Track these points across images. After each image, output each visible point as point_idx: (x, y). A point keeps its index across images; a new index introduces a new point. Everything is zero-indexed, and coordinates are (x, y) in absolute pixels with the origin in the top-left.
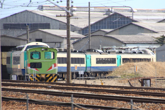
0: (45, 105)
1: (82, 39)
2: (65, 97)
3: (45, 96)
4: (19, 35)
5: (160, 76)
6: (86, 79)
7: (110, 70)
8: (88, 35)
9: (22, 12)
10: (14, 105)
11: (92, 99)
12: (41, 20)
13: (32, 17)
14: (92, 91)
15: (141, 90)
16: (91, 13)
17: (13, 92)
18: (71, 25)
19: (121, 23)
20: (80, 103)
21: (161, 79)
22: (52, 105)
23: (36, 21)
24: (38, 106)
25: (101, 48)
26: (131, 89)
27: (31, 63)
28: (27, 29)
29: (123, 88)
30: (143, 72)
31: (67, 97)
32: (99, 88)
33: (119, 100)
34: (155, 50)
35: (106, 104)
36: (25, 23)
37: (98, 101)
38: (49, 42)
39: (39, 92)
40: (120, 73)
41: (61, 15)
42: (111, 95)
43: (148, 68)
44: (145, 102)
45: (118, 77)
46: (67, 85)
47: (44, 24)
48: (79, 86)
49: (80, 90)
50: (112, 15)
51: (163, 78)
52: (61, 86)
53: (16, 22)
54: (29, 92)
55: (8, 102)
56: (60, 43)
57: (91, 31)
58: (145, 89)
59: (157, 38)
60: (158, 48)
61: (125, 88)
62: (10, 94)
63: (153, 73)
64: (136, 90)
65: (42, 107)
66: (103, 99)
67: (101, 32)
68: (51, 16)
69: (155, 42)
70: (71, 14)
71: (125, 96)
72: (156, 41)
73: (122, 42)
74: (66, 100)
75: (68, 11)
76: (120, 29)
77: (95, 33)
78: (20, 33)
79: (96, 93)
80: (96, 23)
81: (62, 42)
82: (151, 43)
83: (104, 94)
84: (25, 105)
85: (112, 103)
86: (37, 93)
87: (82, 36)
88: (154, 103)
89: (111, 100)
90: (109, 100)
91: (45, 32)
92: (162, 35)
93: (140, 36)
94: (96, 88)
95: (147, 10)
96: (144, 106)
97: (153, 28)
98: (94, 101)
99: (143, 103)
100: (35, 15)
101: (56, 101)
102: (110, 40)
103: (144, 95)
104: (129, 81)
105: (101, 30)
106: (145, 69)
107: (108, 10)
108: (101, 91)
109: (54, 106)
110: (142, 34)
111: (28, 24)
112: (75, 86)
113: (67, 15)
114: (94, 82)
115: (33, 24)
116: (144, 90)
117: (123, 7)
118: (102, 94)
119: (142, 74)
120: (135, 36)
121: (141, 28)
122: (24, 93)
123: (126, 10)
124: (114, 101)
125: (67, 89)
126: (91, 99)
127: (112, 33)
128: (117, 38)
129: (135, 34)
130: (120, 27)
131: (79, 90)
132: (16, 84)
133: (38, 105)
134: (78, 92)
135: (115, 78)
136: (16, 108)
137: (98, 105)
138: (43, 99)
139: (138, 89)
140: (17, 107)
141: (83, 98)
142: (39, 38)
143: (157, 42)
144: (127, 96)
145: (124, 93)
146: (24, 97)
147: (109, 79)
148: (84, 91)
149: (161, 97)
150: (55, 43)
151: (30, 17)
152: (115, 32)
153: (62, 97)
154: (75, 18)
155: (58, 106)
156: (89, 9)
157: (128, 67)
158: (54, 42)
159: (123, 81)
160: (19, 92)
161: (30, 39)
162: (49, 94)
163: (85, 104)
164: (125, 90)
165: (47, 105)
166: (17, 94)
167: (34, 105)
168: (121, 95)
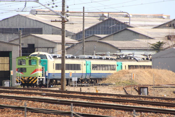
0: (41, 113)
1: (75, 44)
2: (61, 105)
3: (40, 104)
4: (11, 40)
5: (156, 84)
6: (80, 86)
7: (104, 77)
8: (82, 41)
9: (14, 17)
10: (9, 113)
11: (89, 107)
12: (34, 25)
13: (24, 21)
14: (88, 99)
15: (139, 99)
16: (85, 17)
17: (8, 99)
18: (66, 31)
19: (116, 29)
20: (76, 112)
21: (157, 87)
22: (49, 114)
23: (28, 26)
24: (34, 115)
25: (95, 54)
26: (128, 98)
27: (18, 69)
28: (20, 34)
29: (119, 96)
30: (139, 79)
31: (63, 105)
32: (95, 96)
33: (117, 109)
34: (151, 57)
35: (104, 113)
36: (17, 27)
37: (95, 110)
38: (42, 47)
39: (34, 100)
40: (114, 80)
41: (56, 20)
42: (108, 103)
43: (143, 75)
44: (144, 112)
45: (112, 84)
46: (62, 92)
47: (36, 28)
48: (74, 93)
49: (76, 98)
50: (106, 20)
51: (159, 86)
52: (56, 93)
53: (8, 26)
54: (24, 100)
55: (3, 110)
56: (53, 48)
57: (85, 36)
58: (143, 97)
59: (152, 45)
60: (154, 54)
61: (121, 97)
62: (5, 101)
63: (149, 80)
64: (134, 98)
65: (38, 115)
66: (100, 108)
67: (95, 37)
68: (44, 20)
69: (151, 49)
70: (66, 19)
71: (123, 105)
72: (152, 47)
73: (117, 48)
74: (62, 109)
75: (63, 16)
76: (114, 34)
77: (89, 39)
78: (12, 38)
79: (92, 101)
80: (90, 28)
81: (55, 47)
82: (147, 50)
83: (101, 102)
84: (21, 113)
85: (109, 112)
86: (32, 101)
87: (75, 42)
88: (153, 112)
89: (109, 109)
90: (107, 109)
91: (38, 37)
92: (158, 41)
93: (136, 43)
94: (92, 96)
95: (142, 15)
96: (144, 116)
97: (149, 34)
98: (91, 109)
99: (142, 113)
100: (28, 19)
101: (52, 109)
102: (105, 46)
103: (142, 104)
104: (124, 88)
105: (96, 35)
106: (141, 76)
107: (102, 15)
108: (98, 100)
109: (50, 114)
110: (137, 40)
111: (20, 29)
112: (70, 93)
113: (62, 20)
114: (88, 89)
115: (26, 29)
116: (141, 98)
117: (120, 12)
118: (98, 102)
119: (137, 81)
120: (130, 42)
121: (137, 34)
122: (19, 101)
123: (121, 15)
124: (111, 110)
125: (62, 97)
126: (87, 107)
127: (106, 39)
128: (111, 44)
129: (130, 40)
130: (115, 33)
131: (74, 98)
132: (9, 91)
133: (34, 113)
134: (73, 99)
135: (110, 86)
136: (11, 116)
137: (95, 114)
138: (39, 106)
139: (135, 97)
140: (13, 114)
141: (79, 106)
142: (31, 43)
143: (153, 49)
144: (125, 105)
145: (121, 102)
146: (18, 104)
147: (103, 86)
148: (79, 99)
149: (160, 106)
150: (48, 48)
151: (22, 21)
152: (109, 38)
153: (57, 105)
154: (71, 24)
155: (54, 115)
156: (84, 14)
157: (123, 74)
158: (46, 48)
159: (118, 88)
160: (13, 99)
161: (22, 44)
162: (45, 102)
163: (82, 113)
164: (122, 98)
165: (44, 113)
166: (11, 101)
167: (29, 113)
168: (119, 103)
